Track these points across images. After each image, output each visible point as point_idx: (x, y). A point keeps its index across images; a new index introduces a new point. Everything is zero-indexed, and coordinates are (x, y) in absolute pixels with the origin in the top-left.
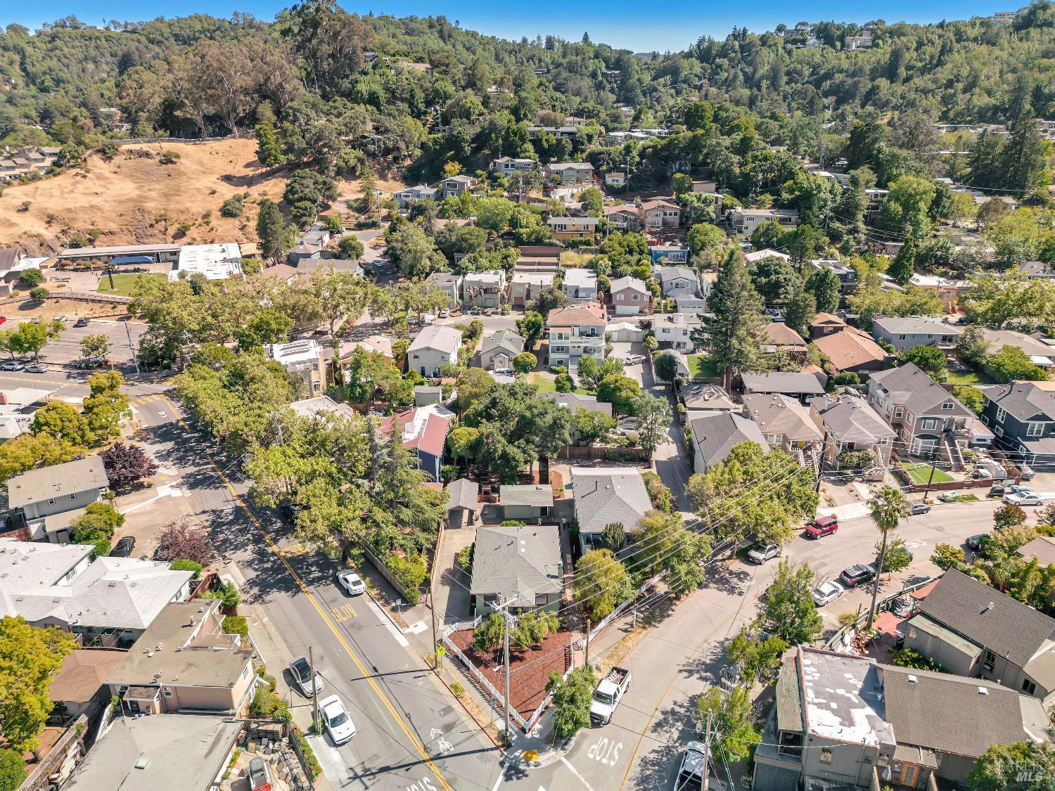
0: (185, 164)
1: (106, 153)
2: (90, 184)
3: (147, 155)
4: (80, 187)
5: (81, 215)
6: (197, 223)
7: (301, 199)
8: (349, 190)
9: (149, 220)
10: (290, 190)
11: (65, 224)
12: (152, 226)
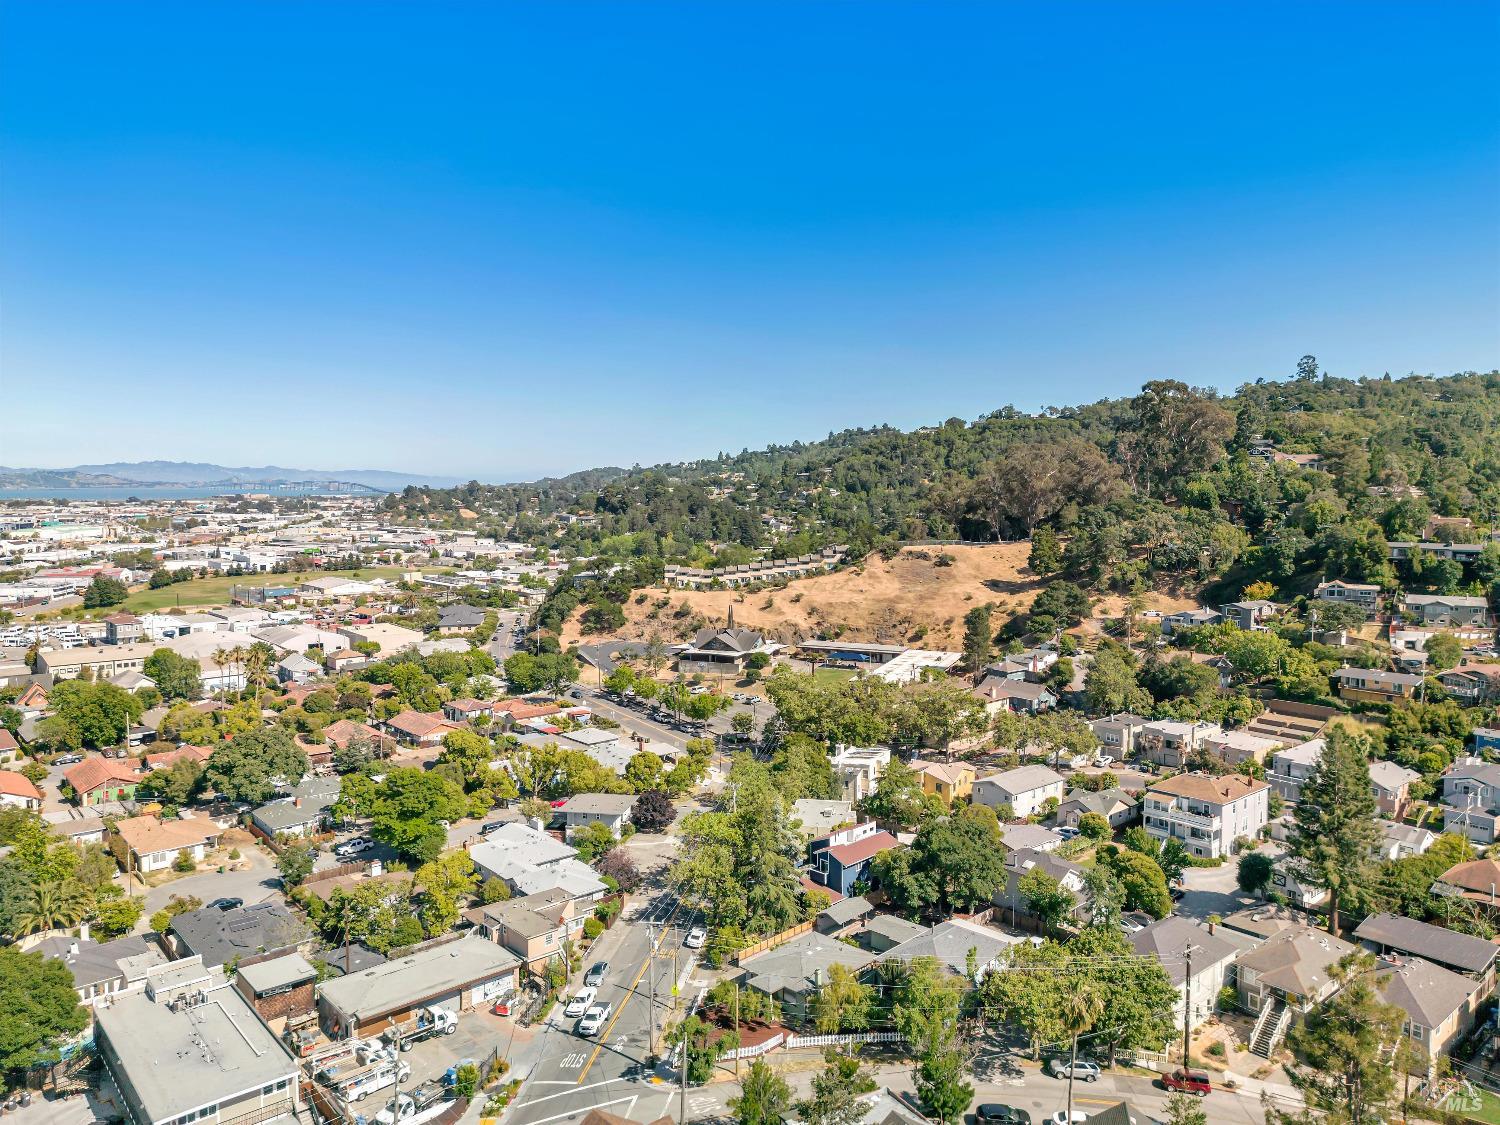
0: (960, 568)
1: (886, 556)
2: (860, 582)
3: (925, 557)
4: (850, 583)
5: (839, 611)
6: (937, 628)
7: (1045, 613)
9: (895, 619)
10: (1038, 603)
11: (822, 617)
12: (894, 626)
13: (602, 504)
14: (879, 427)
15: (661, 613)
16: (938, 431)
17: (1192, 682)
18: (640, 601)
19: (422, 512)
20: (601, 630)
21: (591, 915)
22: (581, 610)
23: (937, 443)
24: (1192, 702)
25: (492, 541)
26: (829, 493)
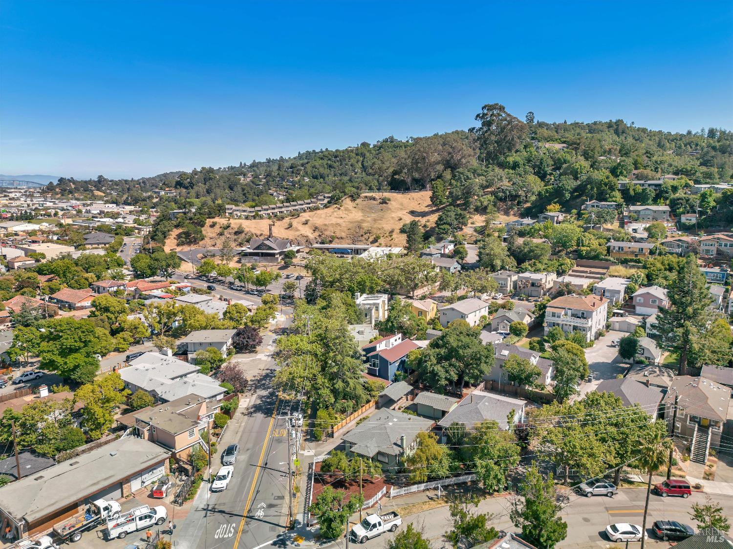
0: (393, 204)
1: (353, 198)
2: (341, 213)
3: (374, 199)
4: (335, 214)
5: (331, 228)
6: (385, 235)
7: (445, 223)
8: (479, 220)
9: (362, 232)
10: (440, 219)
11: (322, 232)
12: (362, 236)
13: (179, 184)
14: (324, 150)
15: (226, 232)
16: (357, 149)
17: (539, 252)
18: (213, 226)
19: (71, 192)
20: (189, 243)
21: (218, 411)
22: (176, 232)
23: (357, 155)
24: (540, 262)
25: (115, 205)
26: (304, 180)
